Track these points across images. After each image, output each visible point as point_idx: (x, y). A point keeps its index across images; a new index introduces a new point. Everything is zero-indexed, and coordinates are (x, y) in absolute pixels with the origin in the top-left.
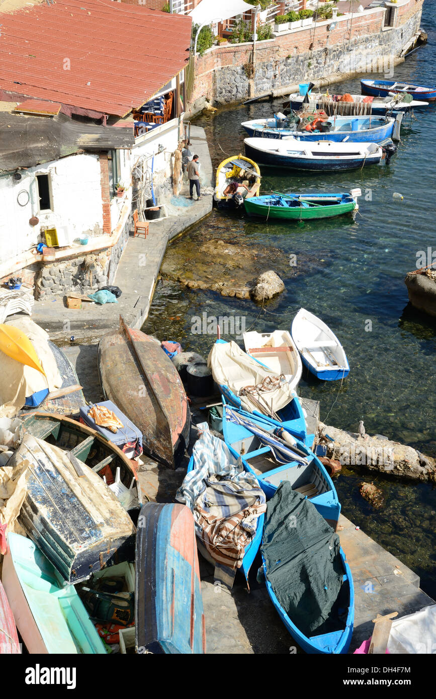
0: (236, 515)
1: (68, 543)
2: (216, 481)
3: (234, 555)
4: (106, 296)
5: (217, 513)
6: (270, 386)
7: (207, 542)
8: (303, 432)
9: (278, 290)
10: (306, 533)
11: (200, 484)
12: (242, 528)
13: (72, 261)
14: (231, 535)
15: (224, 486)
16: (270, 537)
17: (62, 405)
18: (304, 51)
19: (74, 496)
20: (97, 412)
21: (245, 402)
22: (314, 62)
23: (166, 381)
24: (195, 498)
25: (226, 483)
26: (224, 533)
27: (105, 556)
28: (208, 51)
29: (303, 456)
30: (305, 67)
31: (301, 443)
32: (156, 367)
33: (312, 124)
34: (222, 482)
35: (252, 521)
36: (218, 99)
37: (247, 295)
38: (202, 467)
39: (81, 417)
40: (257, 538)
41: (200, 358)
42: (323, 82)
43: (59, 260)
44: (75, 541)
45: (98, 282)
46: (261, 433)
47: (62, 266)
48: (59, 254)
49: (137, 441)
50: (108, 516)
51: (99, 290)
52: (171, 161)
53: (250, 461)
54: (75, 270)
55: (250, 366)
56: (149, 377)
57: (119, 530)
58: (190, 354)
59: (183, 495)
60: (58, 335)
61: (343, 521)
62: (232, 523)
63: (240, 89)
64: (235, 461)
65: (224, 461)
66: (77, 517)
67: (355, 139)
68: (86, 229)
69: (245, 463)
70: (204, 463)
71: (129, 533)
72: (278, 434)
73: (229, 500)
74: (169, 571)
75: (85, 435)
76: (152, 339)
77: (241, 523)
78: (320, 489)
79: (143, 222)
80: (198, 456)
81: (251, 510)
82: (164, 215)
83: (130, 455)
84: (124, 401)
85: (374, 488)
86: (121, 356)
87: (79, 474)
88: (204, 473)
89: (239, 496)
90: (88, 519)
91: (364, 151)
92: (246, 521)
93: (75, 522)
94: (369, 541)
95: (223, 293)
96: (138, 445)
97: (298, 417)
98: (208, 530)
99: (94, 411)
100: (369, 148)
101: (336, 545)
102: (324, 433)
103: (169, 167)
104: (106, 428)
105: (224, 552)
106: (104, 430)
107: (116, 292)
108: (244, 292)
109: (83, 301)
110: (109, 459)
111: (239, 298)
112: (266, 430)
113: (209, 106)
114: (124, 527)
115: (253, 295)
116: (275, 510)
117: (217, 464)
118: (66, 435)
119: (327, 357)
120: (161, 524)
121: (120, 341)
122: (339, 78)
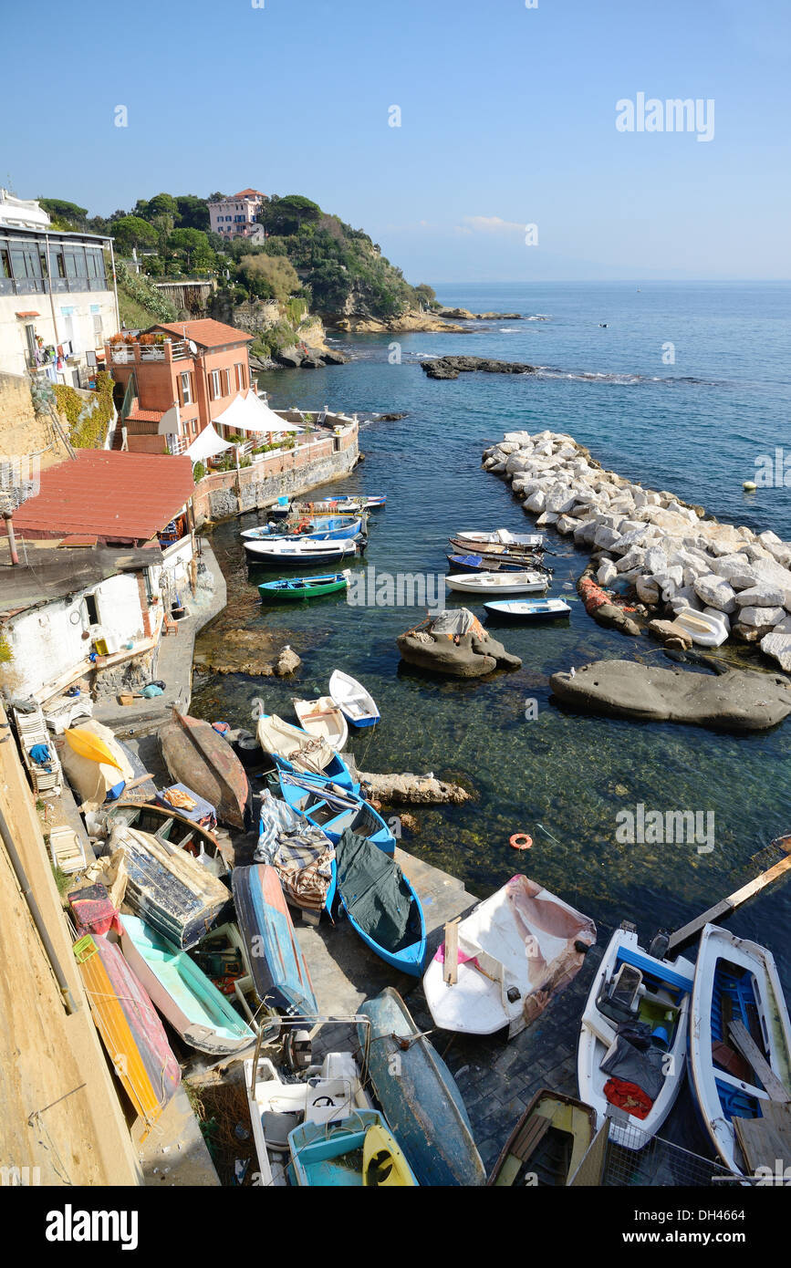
0: (311, 864)
1: (175, 917)
2: (287, 838)
3: (318, 900)
4: (153, 690)
5: (294, 865)
6: (313, 748)
7: (291, 892)
8: (350, 783)
9: (296, 664)
10: (372, 868)
11: (273, 843)
12: (319, 874)
13: (121, 665)
14: (311, 883)
15: (294, 841)
16: (343, 878)
17: (138, 793)
18: (277, 473)
19: (171, 873)
20: (172, 795)
21: (295, 765)
22: (285, 480)
23: (224, 758)
24: (272, 856)
25: (296, 838)
26: (305, 882)
27: (209, 921)
28: (202, 480)
29: (355, 804)
30: (280, 485)
31: (350, 793)
32: (213, 747)
33: (298, 528)
34: (292, 838)
35: (327, 867)
36: (214, 515)
37: (271, 672)
38: (272, 828)
39: (157, 801)
40: (333, 881)
41: (248, 733)
42: (295, 494)
43: (110, 666)
44: (181, 913)
45: (144, 679)
46: (315, 790)
47: (112, 670)
48: (110, 661)
49: (211, 814)
50: (204, 886)
51: (147, 686)
52: (188, 569)
53: (311, 815)
54: (123, 672)
55: (293, 734)
56: (209, 756)
57: (217, 898)
58: (238, 732)
59: (261, 855)
60: (120, 730)
61: (398, 852)
62: (309, 872)
63: (231, 505)
64: (299, 818)
65: (289, 818)
66: (178, 892)
67: (334, 537)
68: (130, 636)
69: (309, 818)
70: (273, 824)
71: (227, 899)
72: (330, 788)
73: (302, 853)
74: (270, 925)
75: (165, 817)
76: (203, 723)
77: (318, 871)
78: (373, 827)
79: (172, 622)
80: (266, 819)
81: (324, 858)
82: (188, 614)
83: (207, 828)
84: (192, 781)
85: (410, 817)
86: (180, 742)
87: (171, 854)
88: (274, 833)
89: (309, 848)
90: (188, 892)
91: (343, 546)
92: (322, 868)
93: (176, 896)
94: (420, 863)
95: (251, 673)
96: (212, 818)
97: (343, 771)
98: (290, 882)
99: (169, 795)
100: (346, 544)
101: (399, 873)
102: (362, 780)
103: (187, 575)
104: (182, 808)
105: (309, 898)
106: (180, 810)
107: (162, 686)
108: (268, 670)
109: (134, 697)
110: (190, 836)
111: (266, 676)
112: (318, 786)
113: (207, 521)
114: (220, 894)
115: (276, 671)
116: (342, 854)
117: (283, 822)
118: (147, 819)
119: (360, 707)
120: (252, 885)
121: (176, 729)
122: (306, 490)
